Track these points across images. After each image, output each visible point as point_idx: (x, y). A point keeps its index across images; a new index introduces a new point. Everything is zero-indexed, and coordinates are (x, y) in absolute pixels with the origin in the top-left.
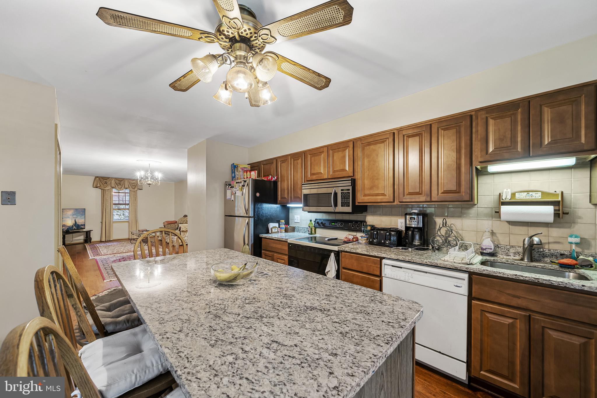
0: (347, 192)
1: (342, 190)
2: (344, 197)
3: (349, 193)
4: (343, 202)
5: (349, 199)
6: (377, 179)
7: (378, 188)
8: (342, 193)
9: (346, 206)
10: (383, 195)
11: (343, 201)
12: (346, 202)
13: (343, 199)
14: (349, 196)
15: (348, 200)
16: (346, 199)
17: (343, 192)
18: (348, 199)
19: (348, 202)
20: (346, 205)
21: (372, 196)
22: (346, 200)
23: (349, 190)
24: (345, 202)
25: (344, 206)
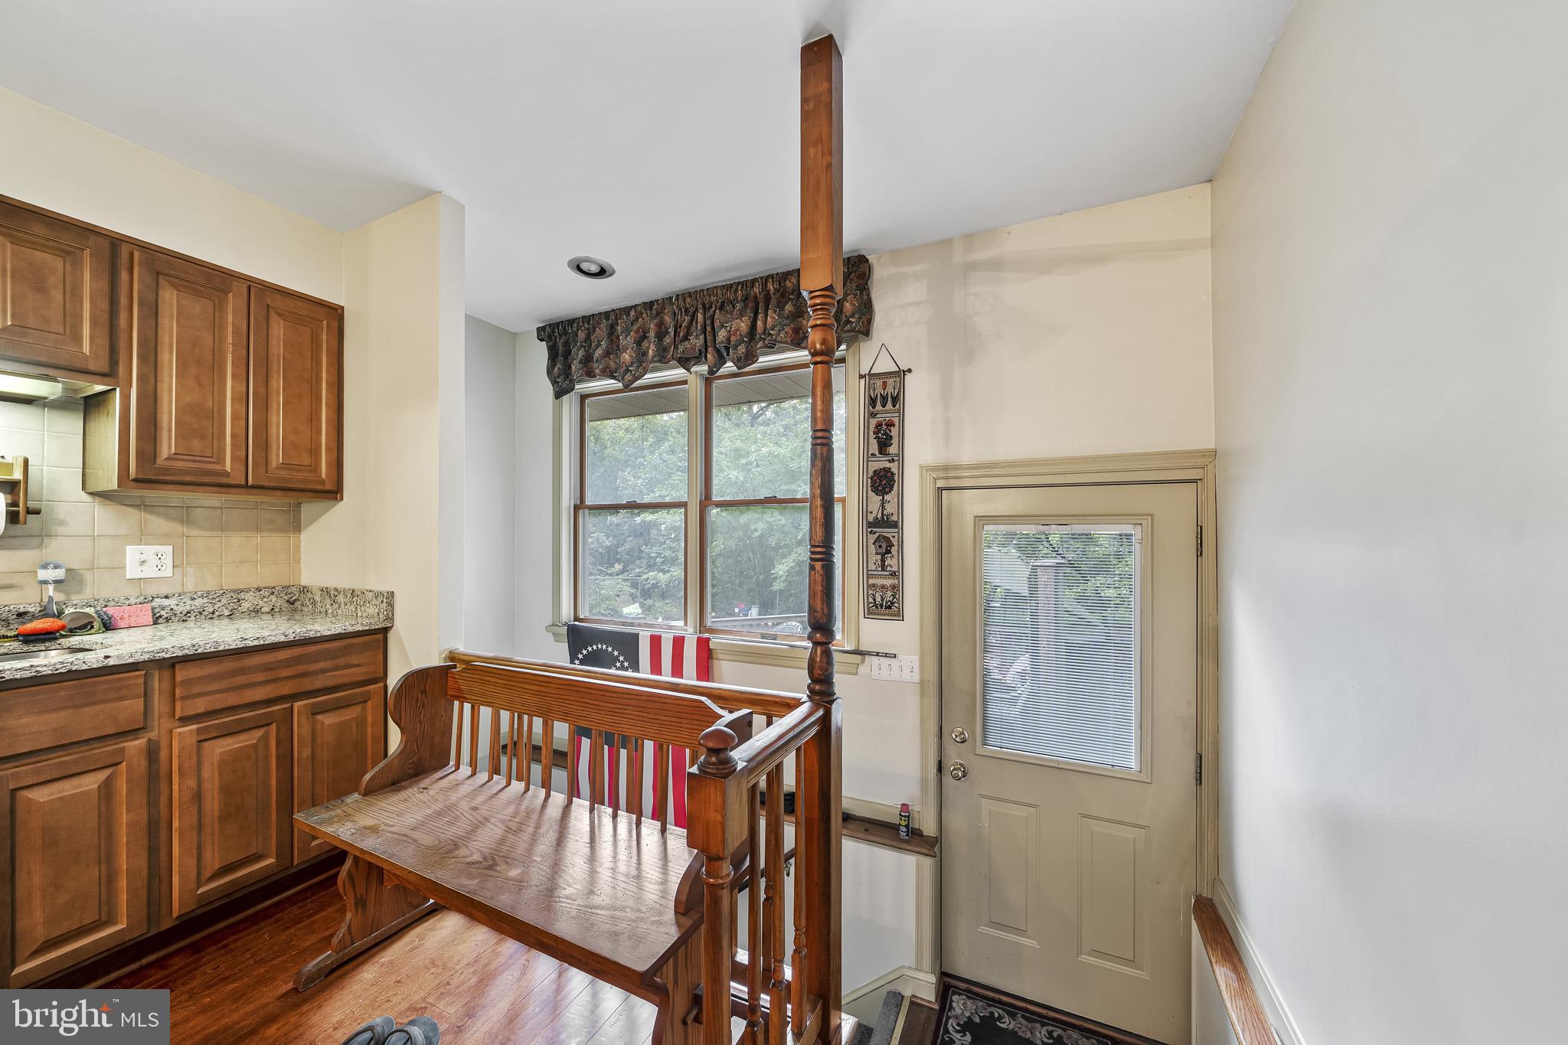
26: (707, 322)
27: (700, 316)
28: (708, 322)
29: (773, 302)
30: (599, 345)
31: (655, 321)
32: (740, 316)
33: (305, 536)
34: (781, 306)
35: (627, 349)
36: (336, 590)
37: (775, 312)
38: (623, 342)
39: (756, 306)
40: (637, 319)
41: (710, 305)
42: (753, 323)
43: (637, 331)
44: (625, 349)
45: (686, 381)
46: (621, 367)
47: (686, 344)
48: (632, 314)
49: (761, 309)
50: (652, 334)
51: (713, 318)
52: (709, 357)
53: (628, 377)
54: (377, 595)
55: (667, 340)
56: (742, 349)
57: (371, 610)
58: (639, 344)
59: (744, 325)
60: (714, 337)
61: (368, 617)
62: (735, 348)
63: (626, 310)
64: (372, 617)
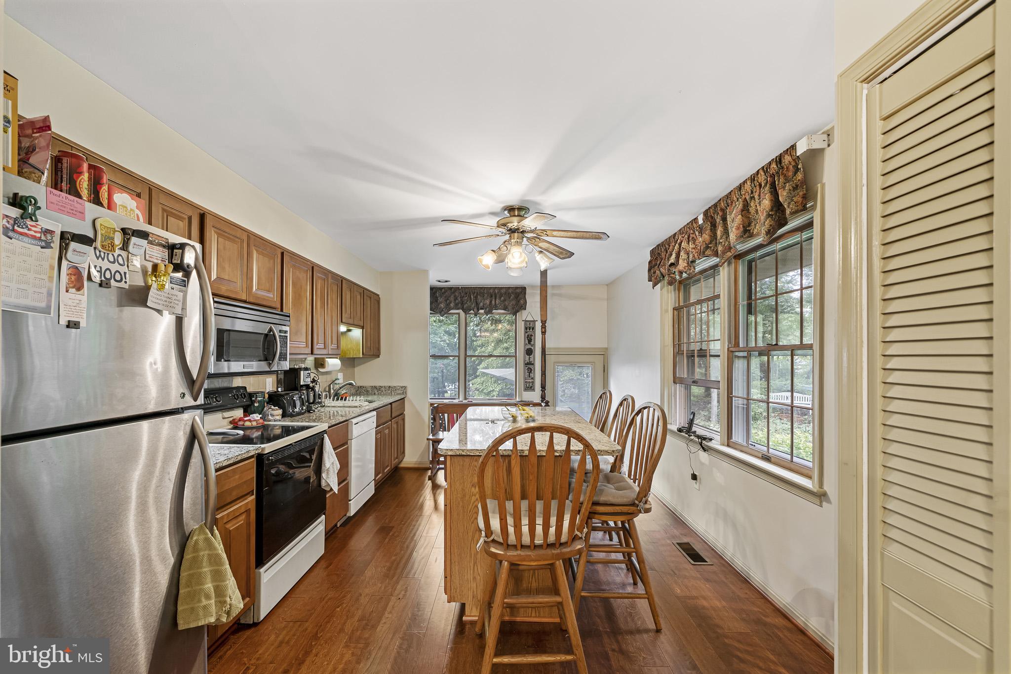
0: (285, 336)
1: (280, 331)
2: (282, 344)
3: (287, 337)
4: (280, 353)
5: (287, 347)
6: (301, 321)
7: (301, 334)
8: (279, 336)
10: (304, 344)
11: (280, 350)
13: (280, 347)
14: (287, 342)
15: (285, 350)
16: (283, 347)
17: (281, 336)
18: (285, 347)
19: (285, 353)
20: (283, 358)
21: (296, 344)
23: (286, 332)
24: (283, 353)
25: (282, 360)
26: (474, 298)
27: (472, 297)
31: (453, 295)
32: (487, 299)
33: (356, 369)
34: (500, 298)
36: (380, 386)
37: (498, 299)
38: (440, 300)
39: (492, 296)
40: (445, 292)
41: (475, 293)
42: (491, 302)
43: (445, 297)
44: (441, 303)
45: (459, 314)
46: (440, 308)
47: (466, 305)
48: (443, 290)
49: (494, 297)
50: (452, 298)
51: (476, 297)
52: (475, 310)
53: (443, 313)
54: (402, 387)
55: (457, 301)
56: (487, 309)
57: (399, 392)
58: (446, 301)
59: (488, 302)
60: (477, 304)
61: (398, 394)
62: (486, 309)
63: (441, 289)
64: (400, 394)
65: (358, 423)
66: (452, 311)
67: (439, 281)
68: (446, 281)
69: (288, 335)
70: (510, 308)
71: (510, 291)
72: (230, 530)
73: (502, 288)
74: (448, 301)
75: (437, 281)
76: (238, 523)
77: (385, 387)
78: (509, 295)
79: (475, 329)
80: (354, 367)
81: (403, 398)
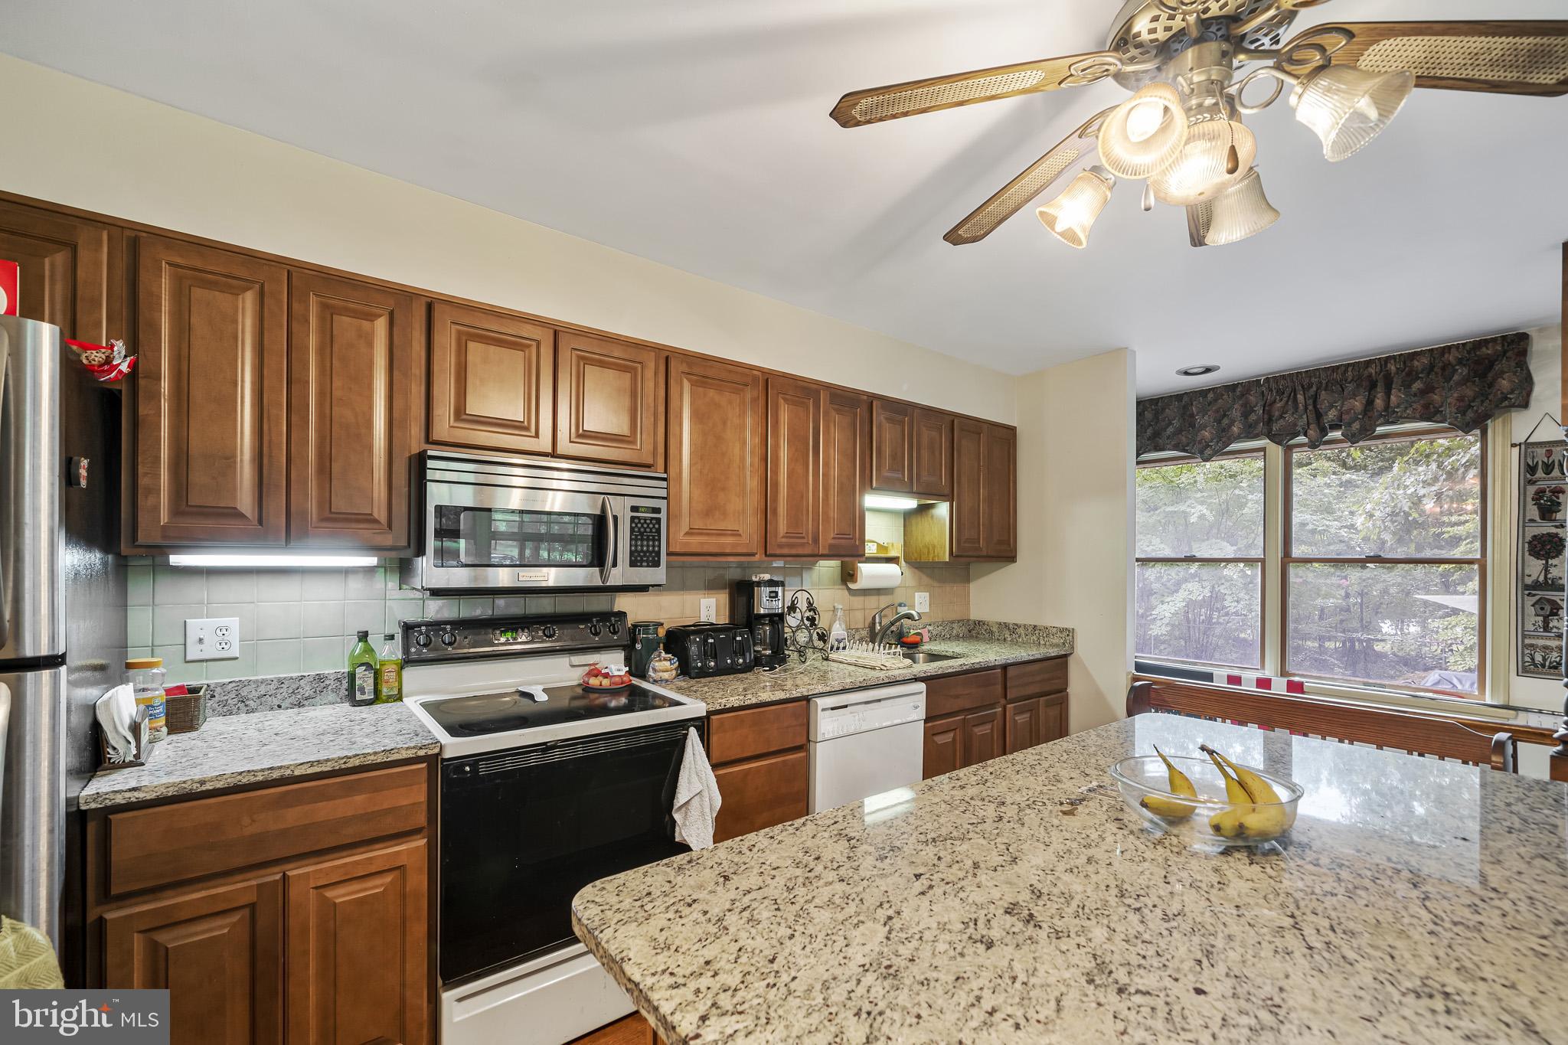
0: (652, 518)
1: (634, 509)
2: (642, 534)
3: (658, 520)
4: (636, 550)
5: (659, 540)
6: (723, 489)
7: (725, 514)
8: (633, 519)
9: (648, 566)
10: (735, 533)
11: (636, 546)
12: (648, 551)
13: (636, 540)
14: (659, 531)
15: (654, 546)
16: (648, 540)
17: (638, 518)
18: (654, 540)
19: (653, 551)
20: (647, 561)
21: (708, 534)
22: (648, 546)
23: (657, 510)
24: (645, 552)
25: (641, 566)
26: (1308, 402)
27: (1300, 397)
28: (1310, 402)
29: (1397, 381)
30: (1170, 424)
31: (1240, 402)
32: (1354, 396)
33: (972, 586)
34: (1407, 386)
35: (1207, 427)
36: (1016, 625)
37: (1400, 390)
38: (1199, 420)
39: (1373, 386)
40: (1216, 400)
41: (1310, 386)
42: (1370, 403)
43: (1217, 411)
44: (1204, 427)
45: (1263, 449)
46: (1200, 442)
47: (1281, 422)
48: (1211, 395)
49: (1380, 388)
50: (1236, 413)
51: (1315, 398)
52: (1310, 432)
53: (1208, 451)
54: (1062, 630)
55: (1253, 417)
56: (1356, 426)
57: (1056, 641)
58: (1219, 422)
59: (1358, 404)
60: (1319, 416)
61: (1053, 645)
62: (1349, 425)
63: (1203, 393)
64: (1057, 645)
65: (846, 706)
66: (1233, 447)
67: (1186, 373)
68: (1208, 370)
69: (663, 516)
70: (1447, 411)
71: (1451, 358)
72: (335, 904)
73: (1414, 356)
74: (1225, 421)
75: (1179, 372)
76: (366, 890)
77: (1025, 625)
78: (1447, 370)
79: (1422, 492)
80: (967, 579)
81: (1066, 656)
